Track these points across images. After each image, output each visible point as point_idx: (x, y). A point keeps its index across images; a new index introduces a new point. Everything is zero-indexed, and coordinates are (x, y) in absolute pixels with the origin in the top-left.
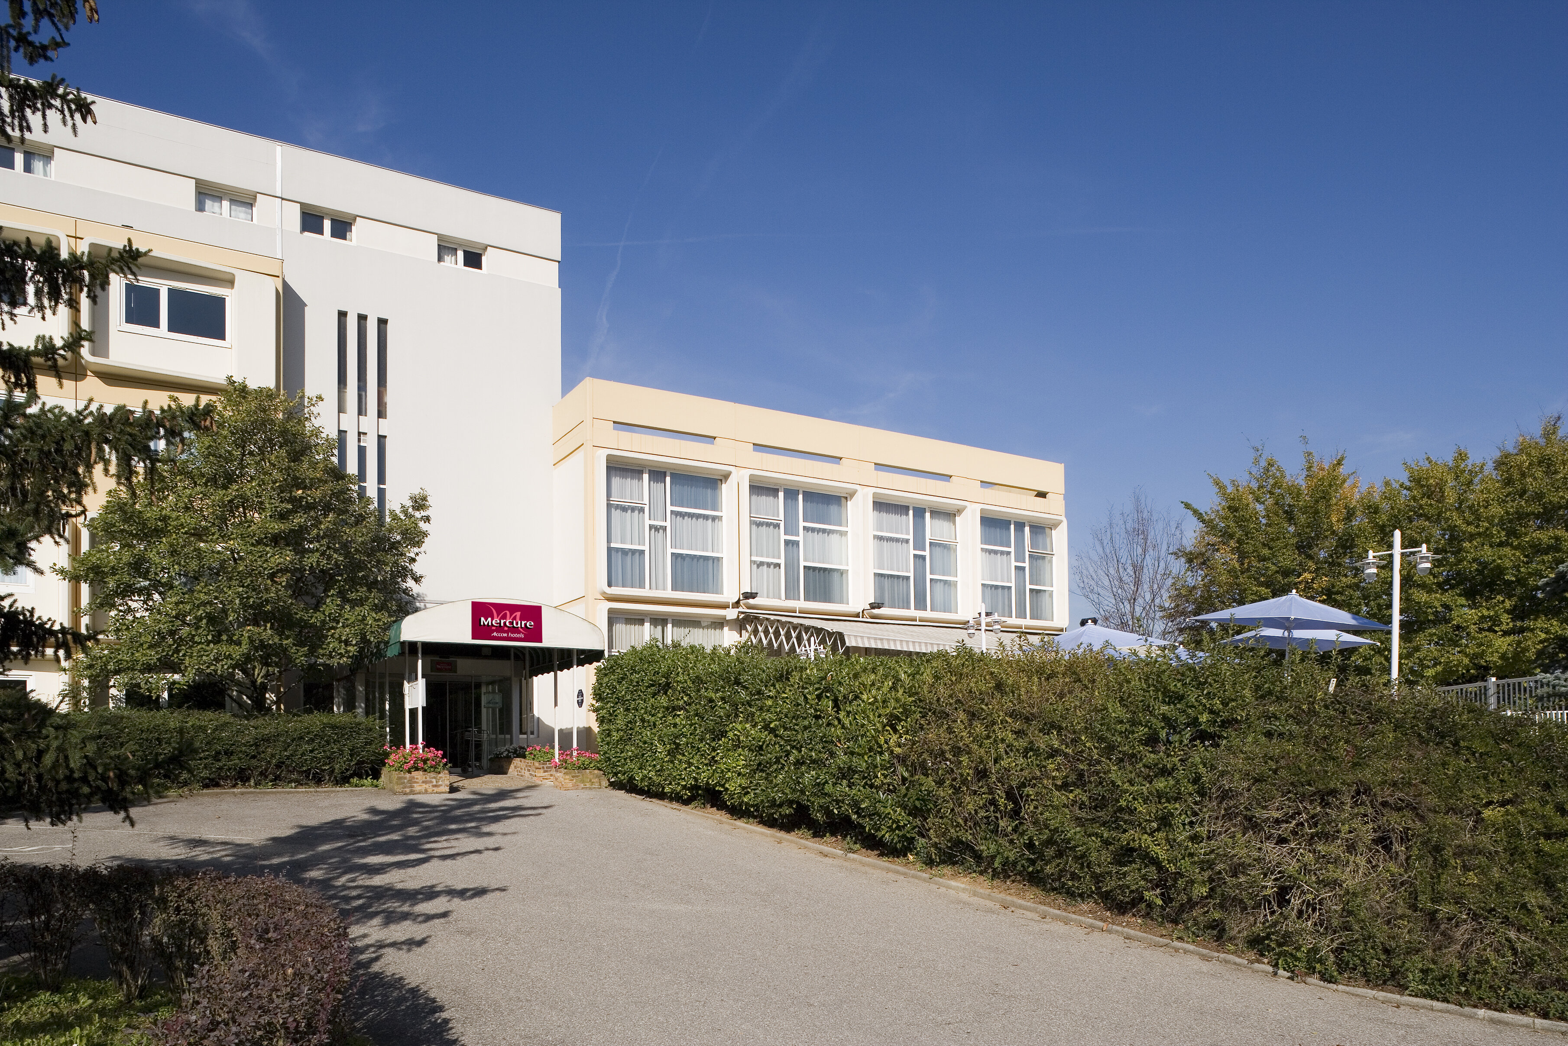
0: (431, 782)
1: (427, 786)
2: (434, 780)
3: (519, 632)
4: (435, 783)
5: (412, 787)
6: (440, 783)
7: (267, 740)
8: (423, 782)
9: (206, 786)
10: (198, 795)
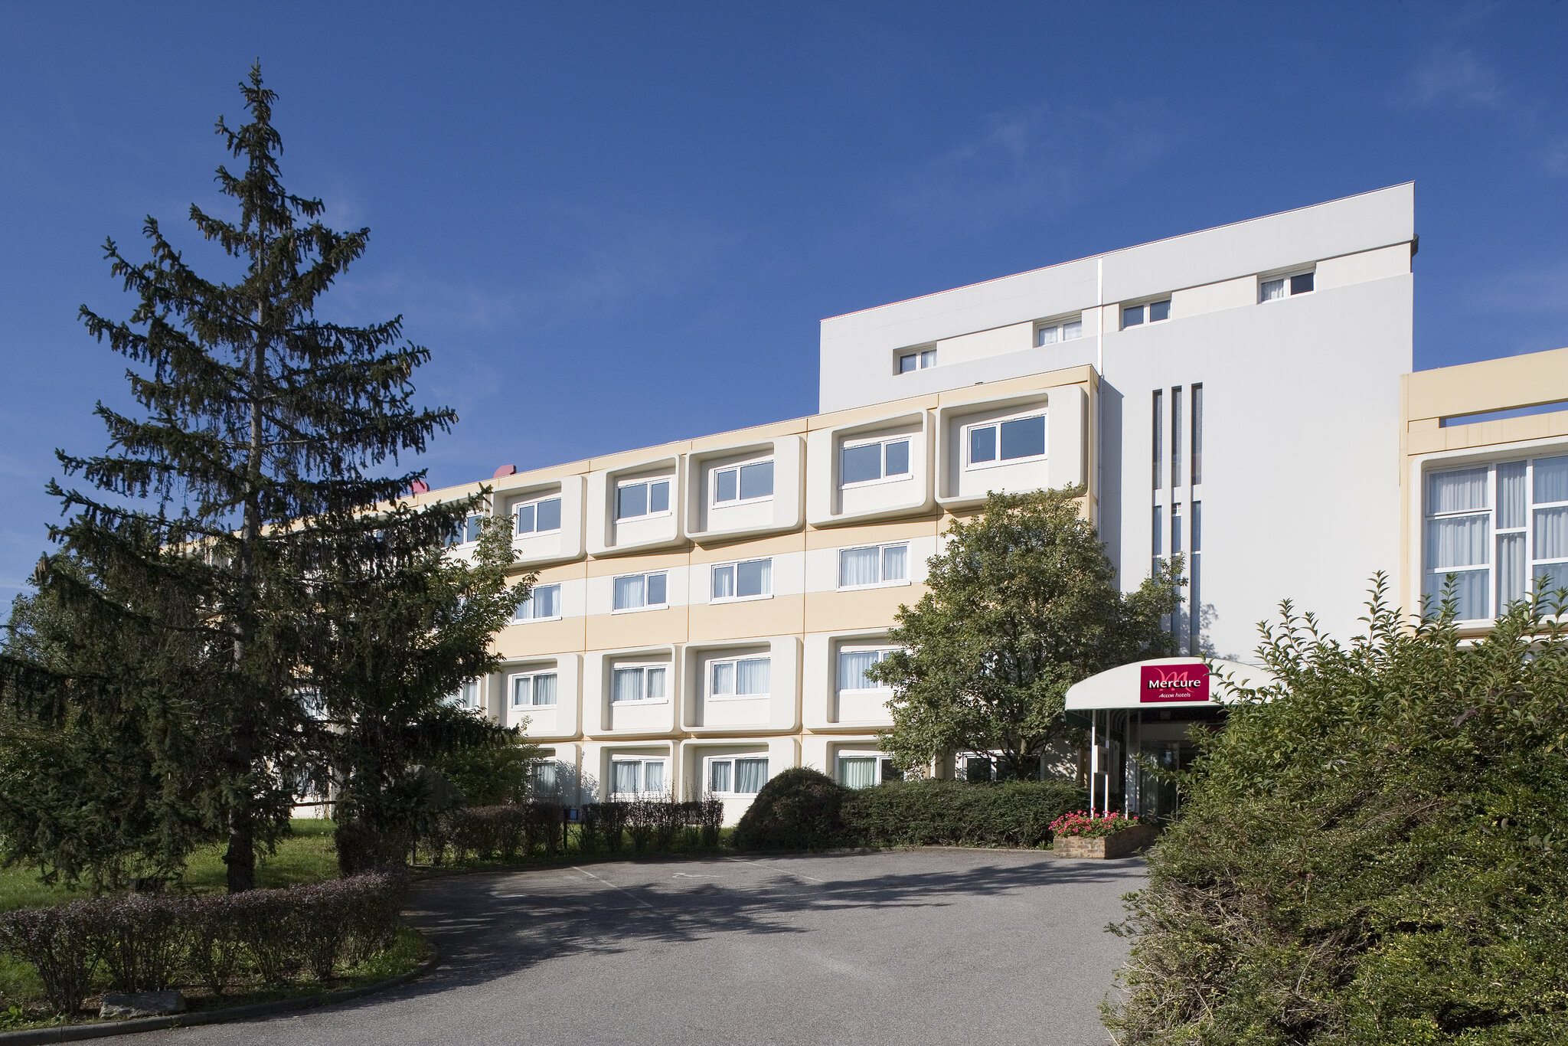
0: (1087, 847)
1: (1083, 851)
2: (1090, 846)
3: (1186, 692)
4: (1090, 848)
5: (1068, 851)
6: (1096, 848)
7: (969, 804)
8: (1079, 847)
9: (925, 844)
10: (918, 850)
